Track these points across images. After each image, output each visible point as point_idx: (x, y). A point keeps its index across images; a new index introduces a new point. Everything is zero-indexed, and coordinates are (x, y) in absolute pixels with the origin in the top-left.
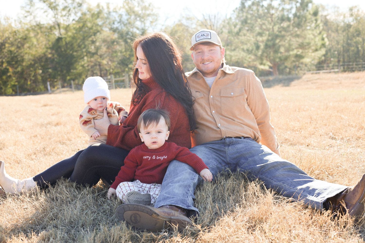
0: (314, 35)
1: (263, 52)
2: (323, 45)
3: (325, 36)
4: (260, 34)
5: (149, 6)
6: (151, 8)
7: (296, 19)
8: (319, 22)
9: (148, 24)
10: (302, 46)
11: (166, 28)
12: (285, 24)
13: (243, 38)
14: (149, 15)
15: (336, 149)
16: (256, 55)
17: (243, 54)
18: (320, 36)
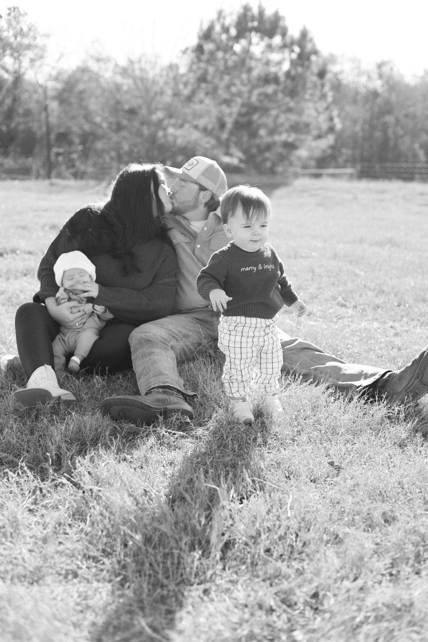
0: (317, 110)
1: (231, 133)
2: (331, 129)
3: (335, 113)
4: (227, 102)
5: (30, 30)
6: (31, 34)
7: (289, 82)
8: (327, 88)
9: (26, 63)
10: (295, 128)
11: (59, 74)
12: (270, 89)
13: (197, 107)
14: (29, 47)
15: (346, 321)
16: (218, 139)
17: (196, 135)
18: (327, 113)
